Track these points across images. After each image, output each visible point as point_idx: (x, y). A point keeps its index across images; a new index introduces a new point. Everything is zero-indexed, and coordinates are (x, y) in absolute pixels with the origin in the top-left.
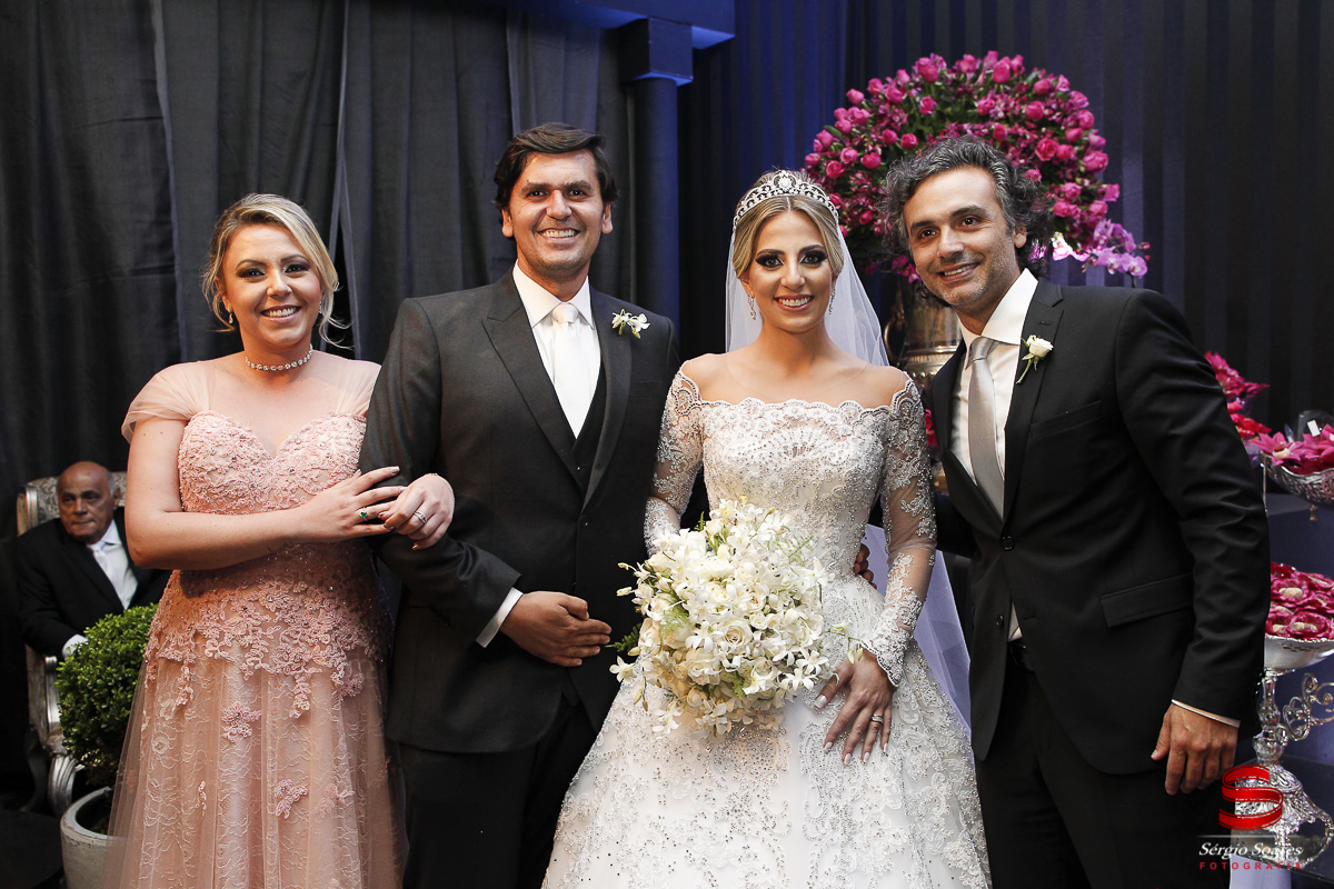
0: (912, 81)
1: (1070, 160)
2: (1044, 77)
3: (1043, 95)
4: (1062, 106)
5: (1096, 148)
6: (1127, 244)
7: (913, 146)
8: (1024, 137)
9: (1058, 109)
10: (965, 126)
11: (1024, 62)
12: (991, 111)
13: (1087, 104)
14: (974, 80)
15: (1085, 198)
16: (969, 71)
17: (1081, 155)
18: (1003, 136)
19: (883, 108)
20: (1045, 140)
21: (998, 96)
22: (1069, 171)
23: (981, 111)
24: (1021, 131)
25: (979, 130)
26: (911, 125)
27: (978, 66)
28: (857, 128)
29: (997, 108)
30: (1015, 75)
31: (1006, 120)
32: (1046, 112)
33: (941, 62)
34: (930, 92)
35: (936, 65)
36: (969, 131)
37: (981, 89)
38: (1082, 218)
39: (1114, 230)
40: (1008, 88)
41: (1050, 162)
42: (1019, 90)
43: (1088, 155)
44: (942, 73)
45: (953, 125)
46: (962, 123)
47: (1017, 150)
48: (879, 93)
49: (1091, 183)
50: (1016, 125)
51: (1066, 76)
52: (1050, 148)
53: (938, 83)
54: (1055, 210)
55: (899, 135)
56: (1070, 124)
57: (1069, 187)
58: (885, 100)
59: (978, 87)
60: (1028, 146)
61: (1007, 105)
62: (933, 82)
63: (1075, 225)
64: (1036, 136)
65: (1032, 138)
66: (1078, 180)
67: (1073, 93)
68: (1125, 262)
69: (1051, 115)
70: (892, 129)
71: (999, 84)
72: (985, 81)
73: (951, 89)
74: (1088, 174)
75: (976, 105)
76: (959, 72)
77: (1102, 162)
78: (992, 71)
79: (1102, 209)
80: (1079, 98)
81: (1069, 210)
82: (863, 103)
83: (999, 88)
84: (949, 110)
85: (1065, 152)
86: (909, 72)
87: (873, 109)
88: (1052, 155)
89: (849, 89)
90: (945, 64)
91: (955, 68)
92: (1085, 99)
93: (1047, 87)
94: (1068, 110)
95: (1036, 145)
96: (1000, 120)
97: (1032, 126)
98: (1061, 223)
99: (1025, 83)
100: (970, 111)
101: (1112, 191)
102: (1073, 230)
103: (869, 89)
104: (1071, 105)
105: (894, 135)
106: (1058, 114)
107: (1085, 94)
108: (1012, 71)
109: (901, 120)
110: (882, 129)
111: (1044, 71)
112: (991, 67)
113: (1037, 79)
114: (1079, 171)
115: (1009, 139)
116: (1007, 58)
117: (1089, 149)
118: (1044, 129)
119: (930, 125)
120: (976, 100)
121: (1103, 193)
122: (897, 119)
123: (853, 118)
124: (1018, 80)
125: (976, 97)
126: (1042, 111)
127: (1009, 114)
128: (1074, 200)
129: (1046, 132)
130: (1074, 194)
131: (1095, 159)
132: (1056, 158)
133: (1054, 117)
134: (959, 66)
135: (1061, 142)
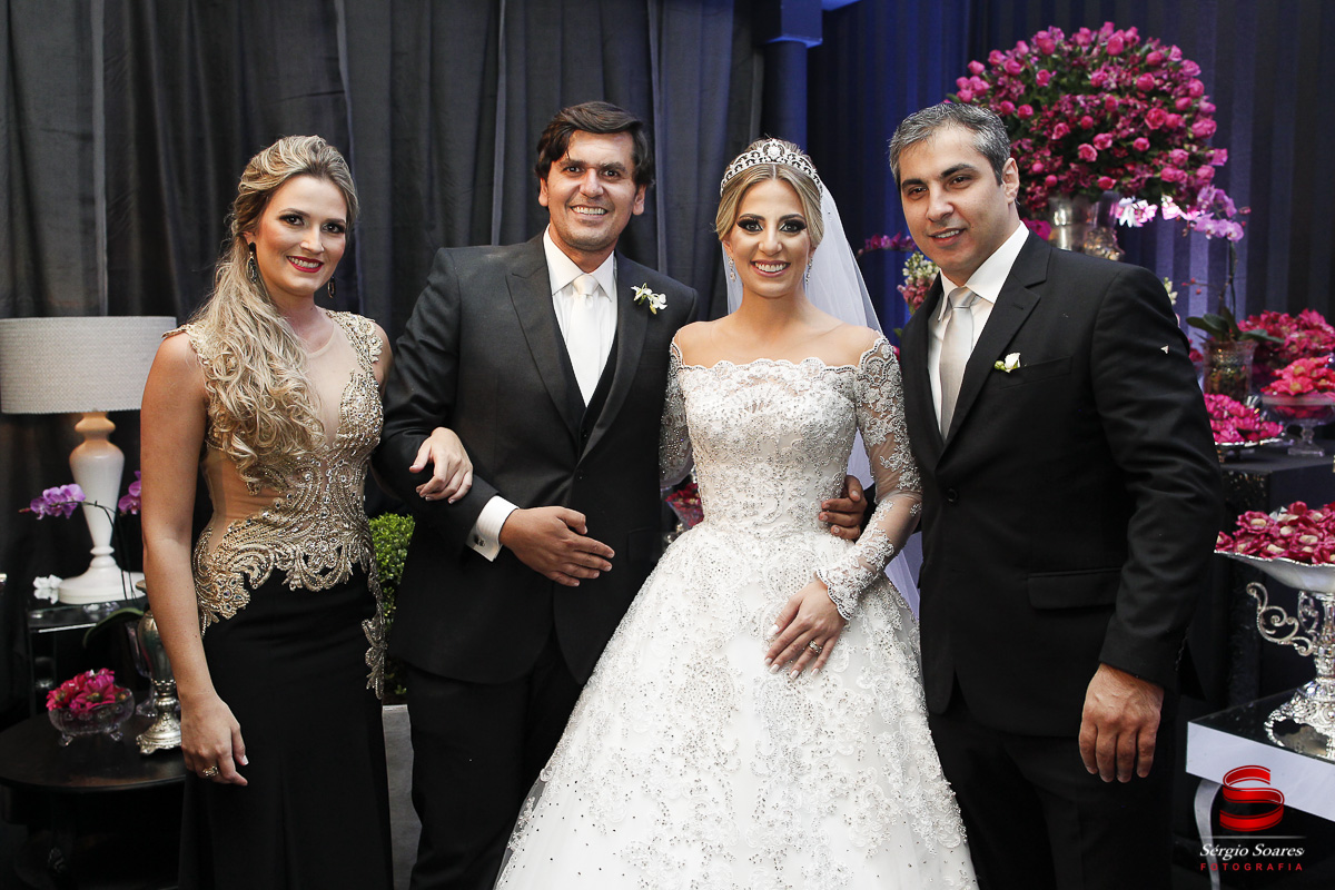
0: (1030, 52)
1: (1179, 127)
2: (1157, 48)
3: (1154, 67)
4: (1173, 76)
5: (1206, 114)
6: (1228, 209)
7: (1029, 116)
8: (1135, 107)
9: (1169, 79)
10: (1079, 98)
11: (1138, 33)
12: (1105, 82)
13: (1199, 72)
14: (1089, 52)
15: (1193, 163)
16: (1084, 44)
17: (1190, 122)
18: (1114, 107)
19: (1002, 80)
20: (1154, 109)
21: (1111, 68)
22: (1177, 138)
23: (1094, 83)
24: (1131, 101)
25: (1092, 101)
26: (1028, 95)
27: (1093, 38)
28: (978, 98)
29: (1110, 80)
30: (1129, 47)
31: (1118, 91)
32: (1157, 82)
33: (1059, 33)
34: (1046, 63)
35: (1053, 37)
36: (1082, 103)
37: (1095, 61)
38: (1189, 182)
39: (1217, 195)
40: (1121, 60)
41: (1160, 131)
42: (1132, 61)
43: (1197, 122)
44: (1059, 45)
45: (1067, 96)
46: (1076, 94)
47: (1127, 119)
48: (998, 65)
49: (1198, 149)
50: (1127, 96)
51: (1178, 47)
52: (1159, 118)
53: (1055, 56)
54: (1162, 176)
55: (1016, 106)
56: (1180, 93)
57: (1176, 153)
58: (1004, 72)
59: (1092, 59)
60: (1138, 115)
61: (1119, 77)
62: (1050, 55)
63: (1182, 189)
64: (1146, 106)
65: (1142, 108)
66: (1186, 146)
67: (1185, 62)
68: (1222, 228)
69: (1161, 86)
70: (1009, 100)
71: (1113, 56)
72: (1099, 53)
73: (1068, 60)
74: (1198, 140)
75: (1090, 77)
76: (1075, 44)
77: (1211, 129)
78: (1106, 43)
79: (1209, 174)
80: (1191, 67)
81: (1175, 176)
82: (984, 74)
83: (1112, 61)
84: (1064, 80)
85: (1173, 121)
86: (1029, 44)
87: (993, 81)
88: (1160, 124)
89: (970, 61)
90: (1062, 36)
91: (1071, 40)
92: (1197, 67)
93: (1159, 59)
94: (1178, 80)
95: (1146, 114)
96: (1112, 91)
97: (1143, 96)
98: (1169, 186)
99: (1138, 54)
100: (1084, 83)
101: (1220, 156)
102: (1180, 194)
103: (990, 60)
104: (1181, 75)
105: (1011, 106)
106: (1168, 84)
107: (1197, 62)
108: (1126, 43)
109: (1018, 91)
110: (1001, 100)
111: (1158, 41)
112: (1107, 38)
113: (1150, 51)
114: (1188, 138)
115: (1119, 110)
116: (1121, 31)
117: (1199, 116)
118: (1154, 99)
119: (1046, 94)
120: (1090, 73)
121: (1211, 158)
122: (1015, 90)
123: (973, 89)
124: (1132, 51)
125: (1090, 69)
126: (1152, 83)
127: (1121, 86)
128: (1181, 165)
129: (1156, 102)
130: (1182, 160)
131: (1204, 126)
132: (1165, 126)
133: (1165, 87)
134: (1075, 39)
135: (1171, 111)
